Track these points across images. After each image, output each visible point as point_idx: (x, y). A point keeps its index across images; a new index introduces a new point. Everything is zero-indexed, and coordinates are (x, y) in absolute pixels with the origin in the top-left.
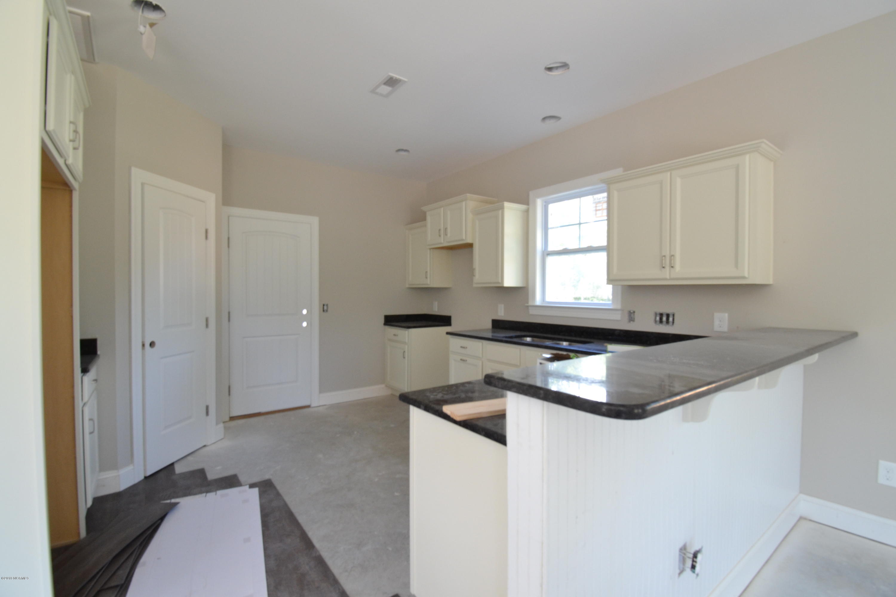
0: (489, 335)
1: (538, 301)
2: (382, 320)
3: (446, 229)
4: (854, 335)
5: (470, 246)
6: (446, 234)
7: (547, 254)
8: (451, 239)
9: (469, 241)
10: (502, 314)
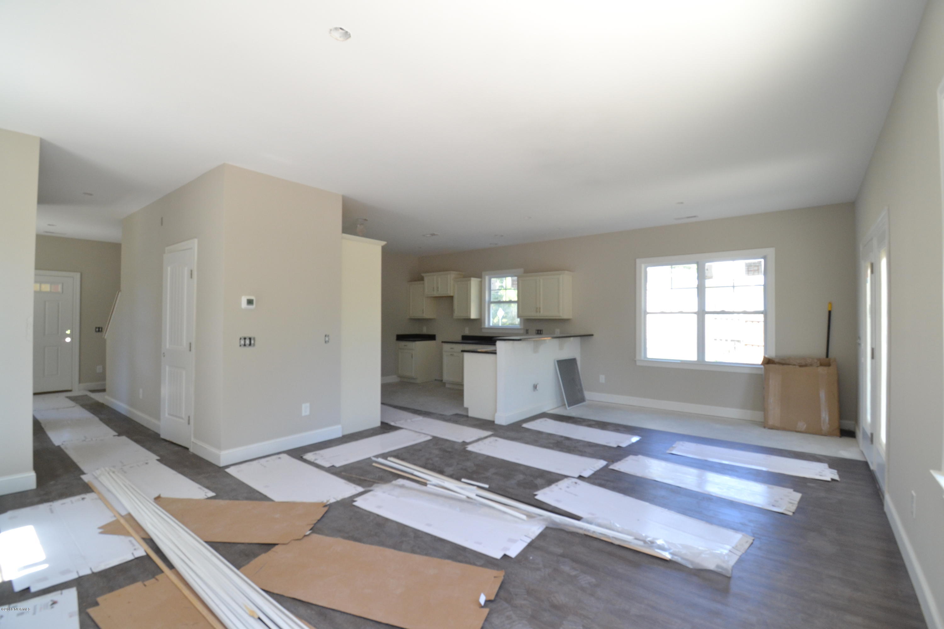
0: (461, 341)
1: (486, 325)
2: (395, 338)
3: (438, 288)
4: (592, 335)
5: (452, 297)
6: (438, 290)
7: (490, 302)
8: (442, 292)
9: (452, 294)
10: (467, 332)
